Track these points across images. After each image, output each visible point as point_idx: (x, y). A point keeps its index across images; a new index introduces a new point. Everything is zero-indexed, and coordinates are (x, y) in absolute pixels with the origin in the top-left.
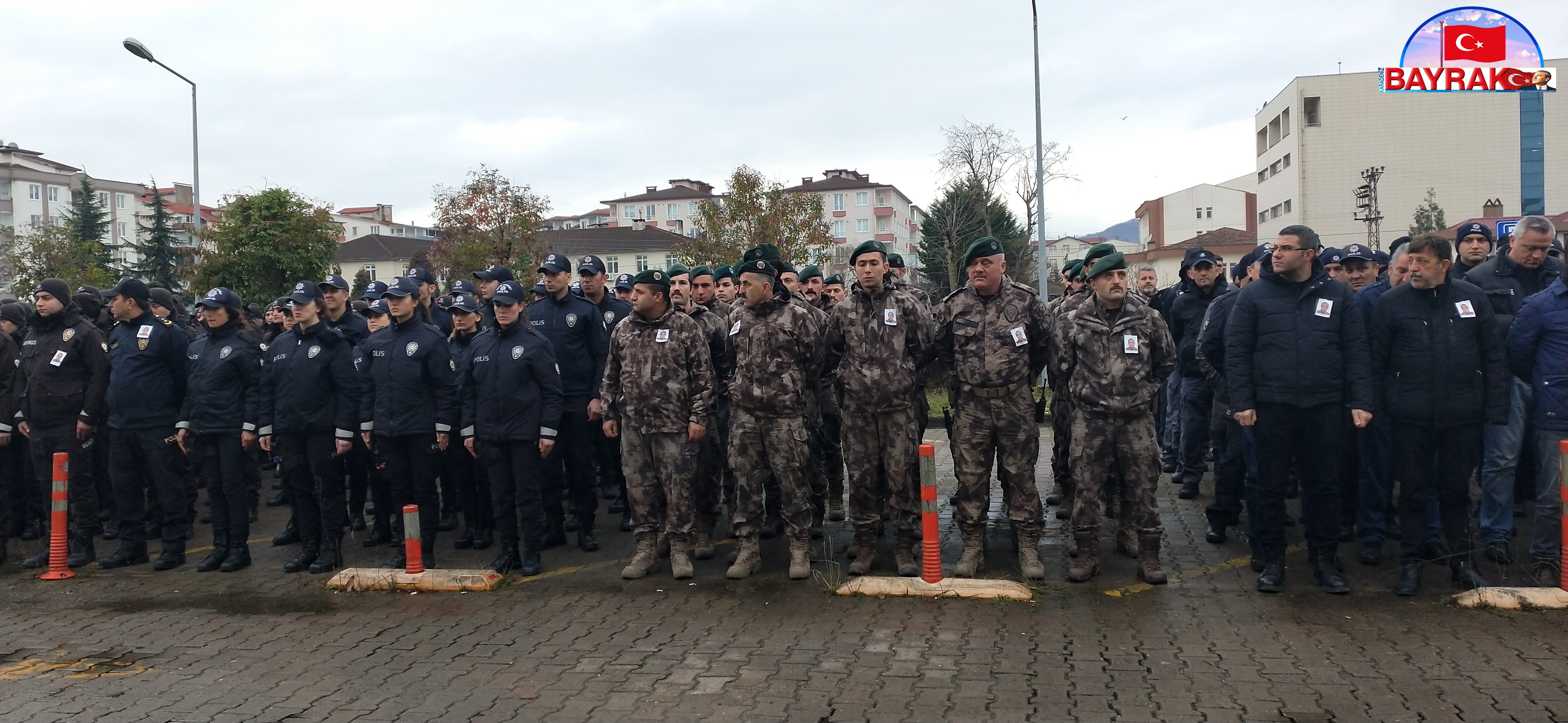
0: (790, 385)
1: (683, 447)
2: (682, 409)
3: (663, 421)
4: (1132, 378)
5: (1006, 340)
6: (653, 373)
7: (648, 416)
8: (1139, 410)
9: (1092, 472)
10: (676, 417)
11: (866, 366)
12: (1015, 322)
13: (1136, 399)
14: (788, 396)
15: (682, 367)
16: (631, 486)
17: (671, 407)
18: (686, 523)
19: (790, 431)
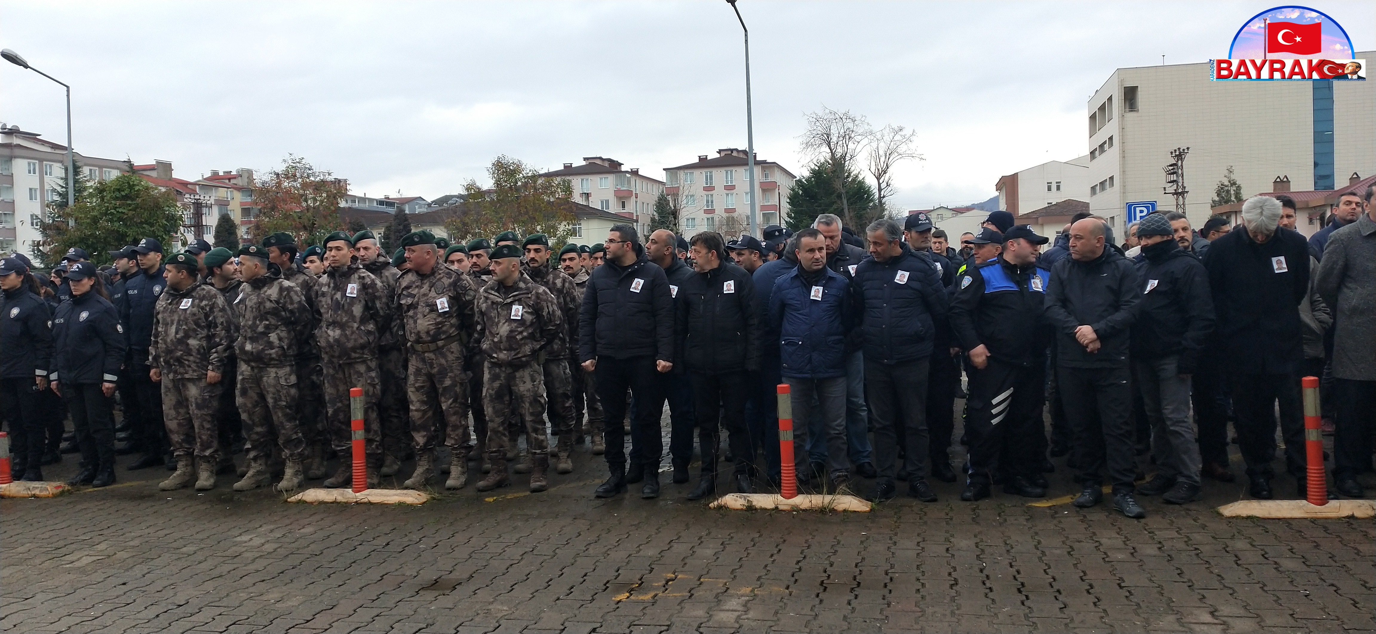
0: (276, 342)
1: (202, 390)
2: (201, 360)
3: (185, 370)
4: (514, 337)
5: (433, 308)
6: (177, 333)
7: (174, 365)
8: (522, 361)
9: (494, 408)
10: (198, 366)
11: (331, 328)
12: (440, 294)
13: (518, 353)
14: (274, 351)
15: (202, 328)
16: (167, 419)
17: (191, 358)
18: (208, 448)
19: (277, 378)
